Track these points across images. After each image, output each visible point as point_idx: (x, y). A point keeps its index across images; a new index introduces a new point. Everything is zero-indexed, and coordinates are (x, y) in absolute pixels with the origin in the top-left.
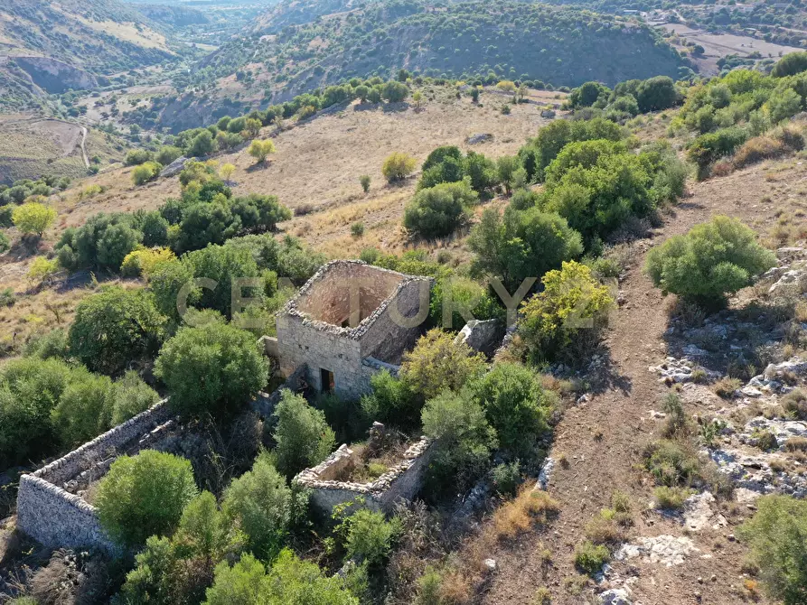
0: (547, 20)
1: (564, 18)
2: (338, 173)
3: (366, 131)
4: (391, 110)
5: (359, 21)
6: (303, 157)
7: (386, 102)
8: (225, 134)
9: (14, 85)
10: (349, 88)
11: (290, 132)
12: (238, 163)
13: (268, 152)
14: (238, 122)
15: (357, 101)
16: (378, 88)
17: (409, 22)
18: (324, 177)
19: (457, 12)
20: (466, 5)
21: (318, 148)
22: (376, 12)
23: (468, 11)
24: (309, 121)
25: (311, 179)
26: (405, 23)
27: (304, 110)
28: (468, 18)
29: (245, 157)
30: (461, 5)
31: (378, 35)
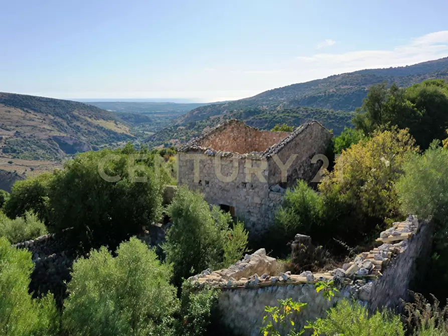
0: (332, 117)
1: (341, 115)
9: (49, 149)
17: (257, 118)
20: (287, 110)
28: (288, 116)
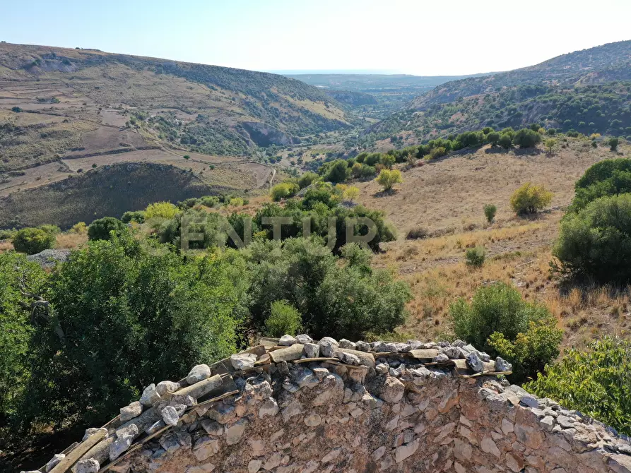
2: (461, 204)
3: (495, 171)
4: (522, 154)
5: (494, 100)
6: (427, 189)
7: (517, 147)
8: (360, 166)
9: (237, 139)
10: (481, 134)
11: (420, 168)
12: (366, 190)
13: (395, 181)
14: (374, 156)
15: (489, 146)
16: (510, 134)
17: (539, 100)
18: (447, 206)
19: (585, 91)
20: (593, 87)
21: (445, 182)
22: (510, 94)
23: (594, 91)
24: (440, 161)
25: (431, 207)
26: (535, 101)
27: (436, 150)
29: (374, 186)
30: (588, 86)
31: (510, 111)
